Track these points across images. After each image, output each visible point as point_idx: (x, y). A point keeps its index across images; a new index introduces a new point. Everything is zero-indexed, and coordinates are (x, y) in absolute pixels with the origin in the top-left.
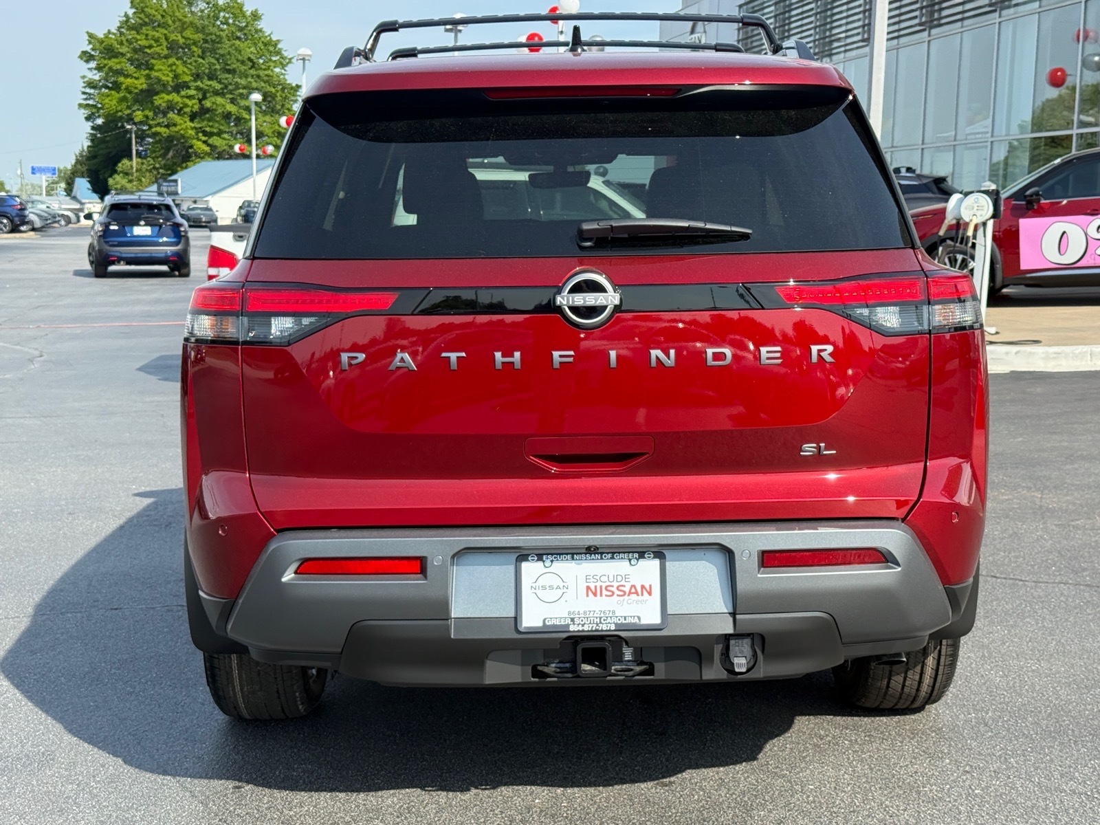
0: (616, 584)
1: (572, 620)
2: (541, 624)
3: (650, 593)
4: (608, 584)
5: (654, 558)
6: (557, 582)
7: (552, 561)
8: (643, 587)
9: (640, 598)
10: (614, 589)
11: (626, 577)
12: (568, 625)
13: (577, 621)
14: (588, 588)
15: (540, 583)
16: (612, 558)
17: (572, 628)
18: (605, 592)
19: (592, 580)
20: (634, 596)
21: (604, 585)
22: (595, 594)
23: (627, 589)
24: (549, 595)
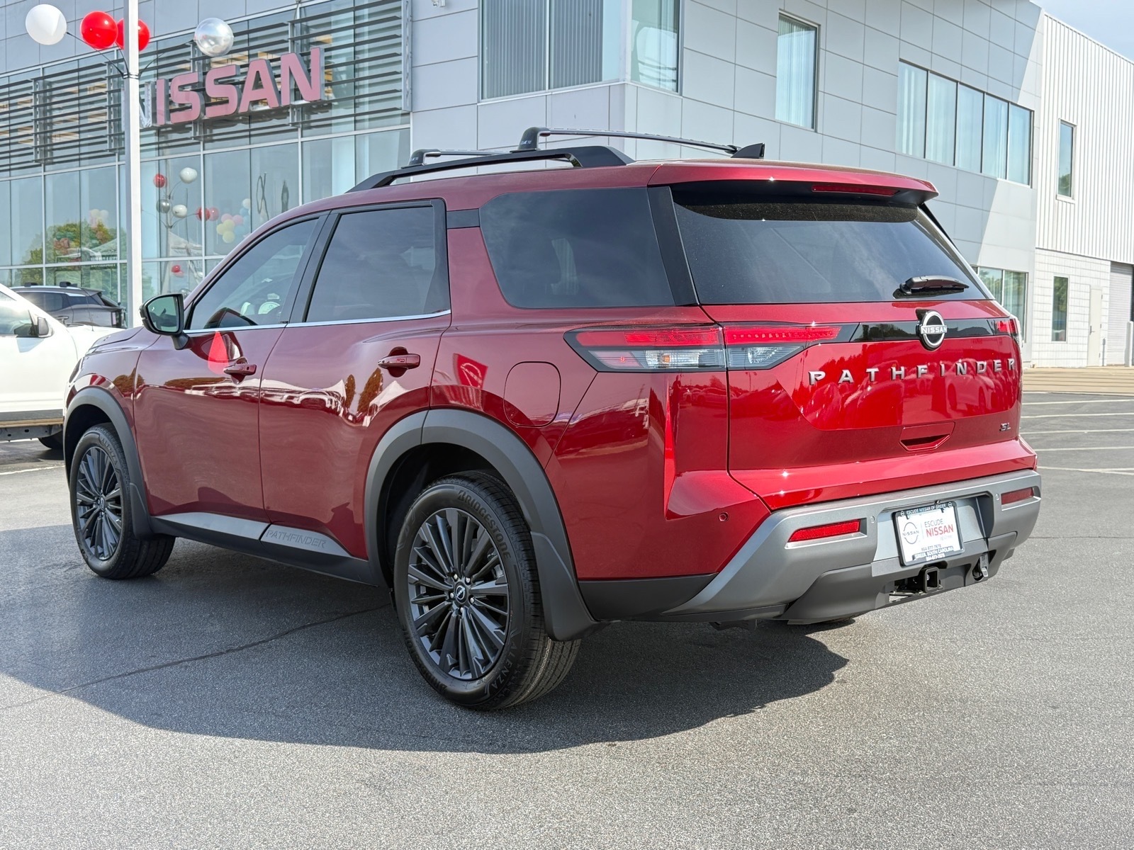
0: (938, 526)
1: (926, 553)
2: (911, 560)
3: (952, 529)
4: (935, 526)
5: (949, 507)
6: (913, 529)
8: (949, 527)
9: (949, 534)
10: (937, 530)
11: (942, 521)
12: (925, 558)
13: (928, 554)
14: (927, 531)
15: (906, 532)
16: (935, 509)
18: (935, 533)
19: (928, 525)
20: (946, 533)
21: (933, 528)
22: (930, 534)
23: (942, 529)
24: (911, 538)
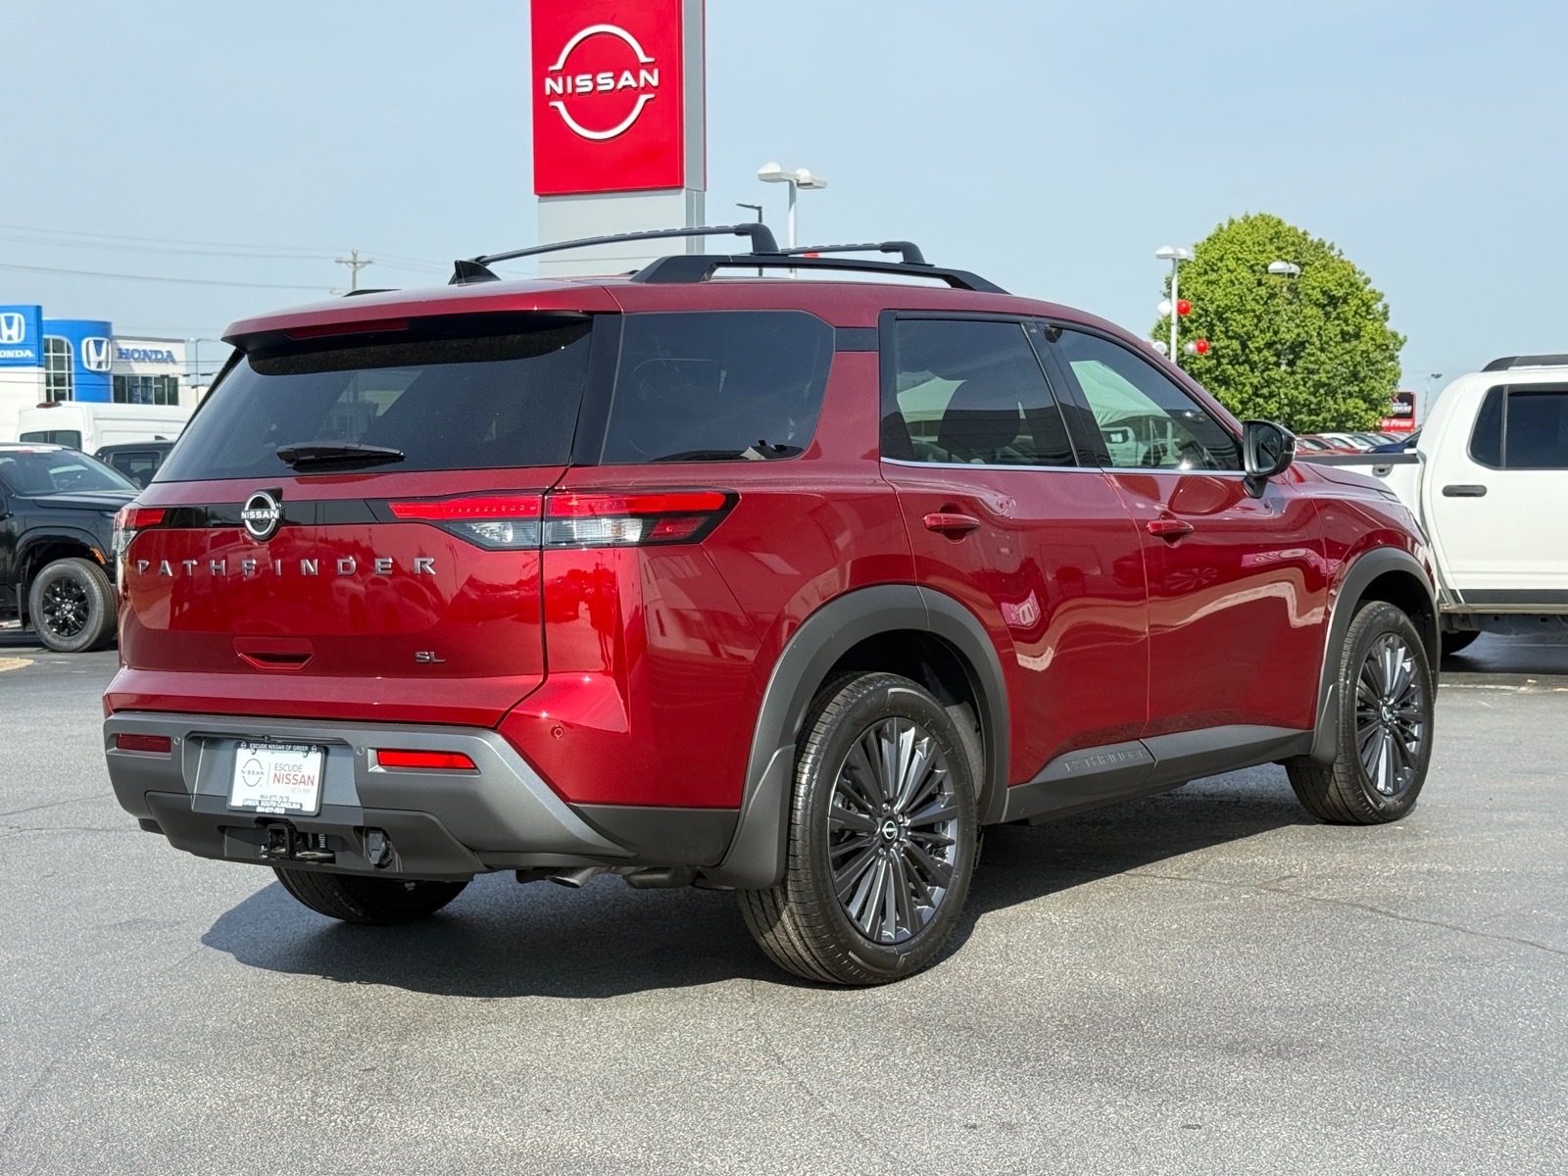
0: (292, 773)
1: (260, 802)
2: (240, 804)
3: (312, 783)
4: (288, 772)
5: (317, 751)
6: (257, 768)
7: (256, 749)
8: (309, 778)
9: (306, 787)
10: (290, 777)
11: (299, 768)
12: (256, 807)
13: (263, 804)
14: (275, 775)
15: (246, 770)
16: (292, 749)
17: (259, 810)
18: (286, 780)
19: (279, 768)
20: (302, 784)
21: (286, 773)
22: (279, 781)
23: (299, 778)
24: (252, 779)
